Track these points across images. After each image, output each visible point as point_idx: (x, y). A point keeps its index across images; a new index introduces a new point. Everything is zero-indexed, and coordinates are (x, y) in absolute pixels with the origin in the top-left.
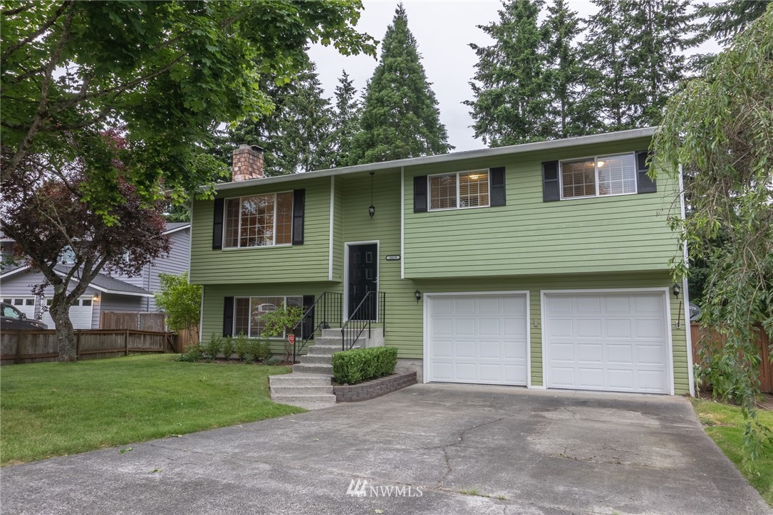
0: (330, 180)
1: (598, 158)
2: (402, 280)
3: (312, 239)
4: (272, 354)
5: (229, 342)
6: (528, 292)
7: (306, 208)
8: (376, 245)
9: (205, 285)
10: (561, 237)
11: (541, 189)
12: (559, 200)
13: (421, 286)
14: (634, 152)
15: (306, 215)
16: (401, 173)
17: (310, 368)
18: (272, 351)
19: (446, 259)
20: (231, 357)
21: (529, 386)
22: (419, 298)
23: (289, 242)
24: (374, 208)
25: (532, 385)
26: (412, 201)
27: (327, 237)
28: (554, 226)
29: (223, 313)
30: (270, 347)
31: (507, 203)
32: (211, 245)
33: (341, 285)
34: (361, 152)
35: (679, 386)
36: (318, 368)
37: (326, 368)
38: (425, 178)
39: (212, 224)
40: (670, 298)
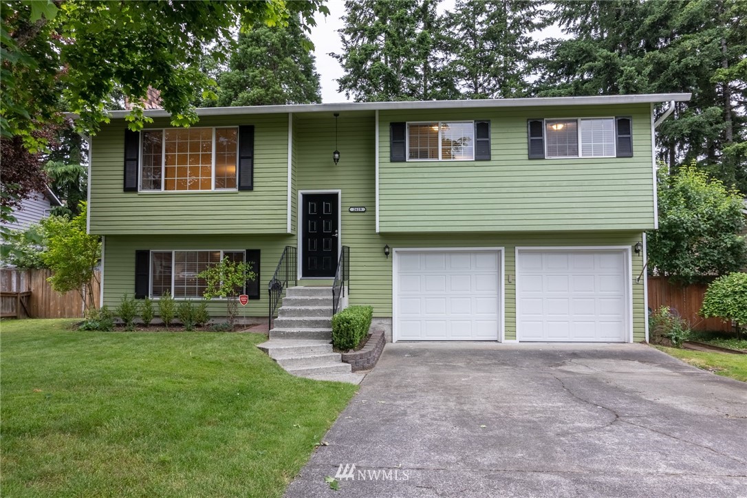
0: (288, 117)
1: (582, 120)
2: (377, 234)
3: (264, 184)
4: (209, 318)
5: (148, 305)
6: (503, 249)
7: (255, 147)
8: (336, 195)
9: (106, 236)
10: (545, 195)
11: (526, 146)
12: (544, 159)
13: (391, 241)
14: (614, 117)
15: (255, 157)
16: (375, 117)
17: (293, 333)
18: (210, 314)
19: (427, 213)
20: (151, 323)
21: (504, 341)
22: (387, 254)
23: (233, 186)
24: (339, 153)
25: (506, 339)
26: (388, 149)
27: (284, 184)
28: (538, 184)
29: (134, 269)
30: (207, 309)
31: (492, 158)
32: (122, 186)
33: (295, 238)
34: (233, 93)
35: (637, 335)
36: (303, 333)
37: (314, 333)
38: (403, 125)
39: (123, 159)
40: (632, 256)
